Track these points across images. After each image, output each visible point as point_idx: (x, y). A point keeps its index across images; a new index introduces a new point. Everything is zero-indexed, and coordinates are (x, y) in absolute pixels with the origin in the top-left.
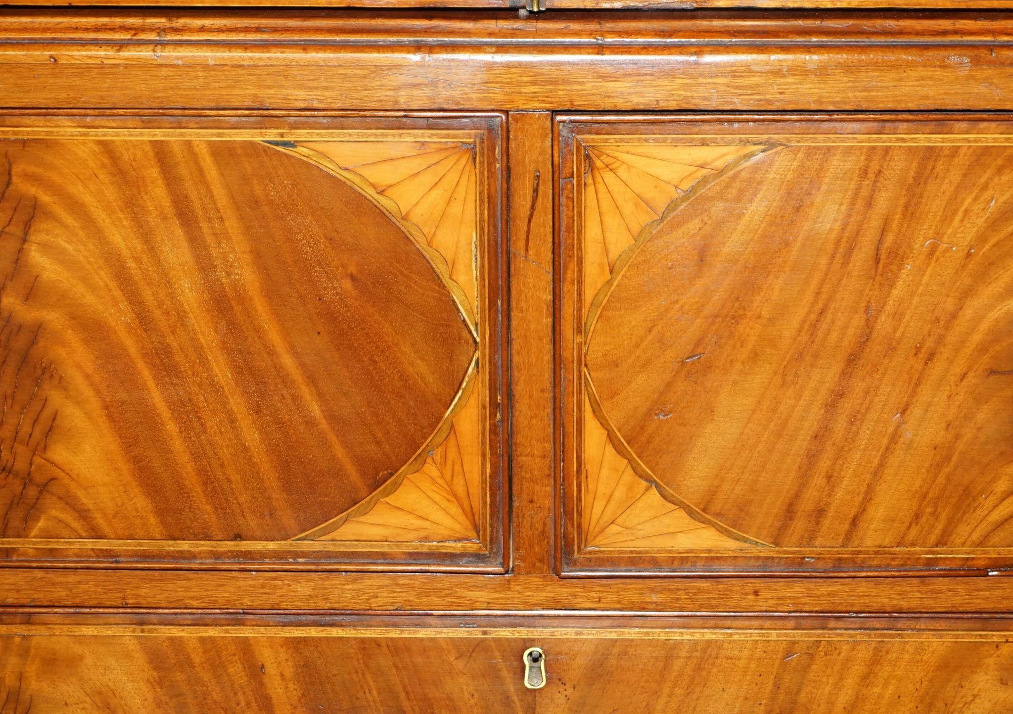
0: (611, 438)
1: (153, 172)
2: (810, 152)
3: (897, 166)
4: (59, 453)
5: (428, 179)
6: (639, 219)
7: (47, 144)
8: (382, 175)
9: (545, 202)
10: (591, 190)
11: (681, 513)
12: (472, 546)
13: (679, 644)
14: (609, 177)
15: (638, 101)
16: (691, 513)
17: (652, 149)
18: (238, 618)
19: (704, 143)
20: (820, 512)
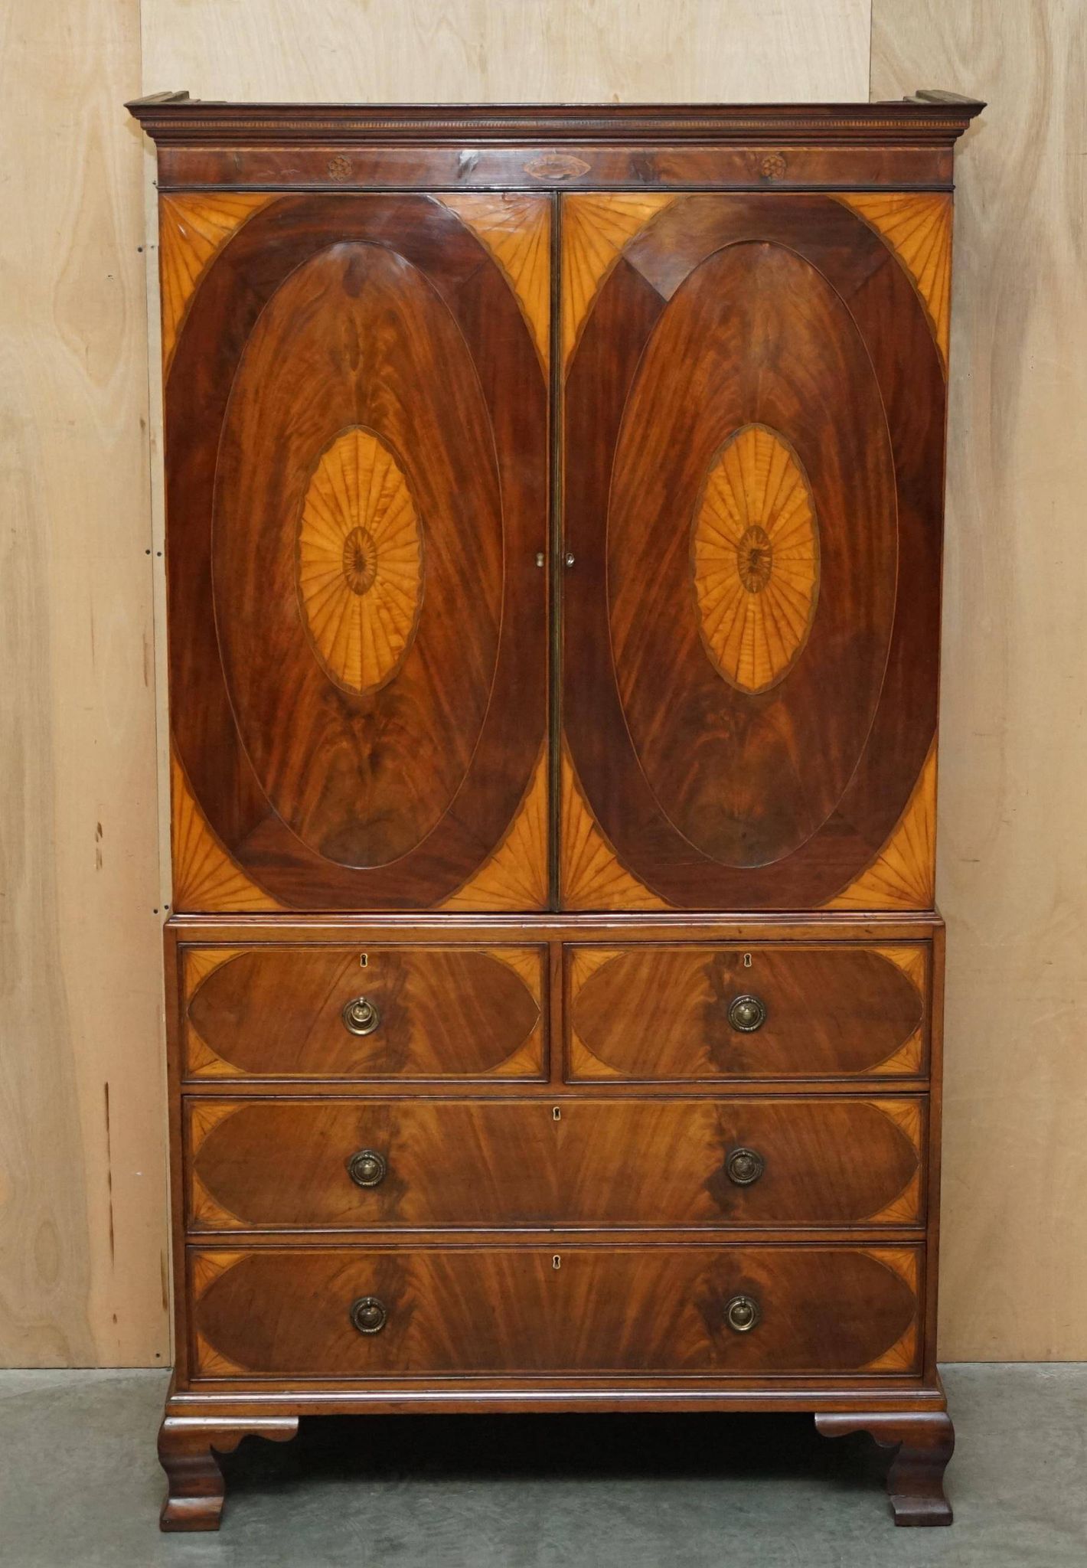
0: (581, 1041)
1: (443, 961)
2: (640, 953)
3: (665, 959)
4: (412, 1046)
5: (526, 962)
6: (588, 974)
7: (413, 953)
8: (511, 961)
9: (560, 970)
10: (574, 966)
11: (601, 1064)
12: (537, 1074)
13: (600, 1106)
14: (579, 960)
15: (587, 939)
16: (605, 1063)
17: (592, 952)
18: (466, 1098)
19: (607, 951)
20: (644, 1062)
